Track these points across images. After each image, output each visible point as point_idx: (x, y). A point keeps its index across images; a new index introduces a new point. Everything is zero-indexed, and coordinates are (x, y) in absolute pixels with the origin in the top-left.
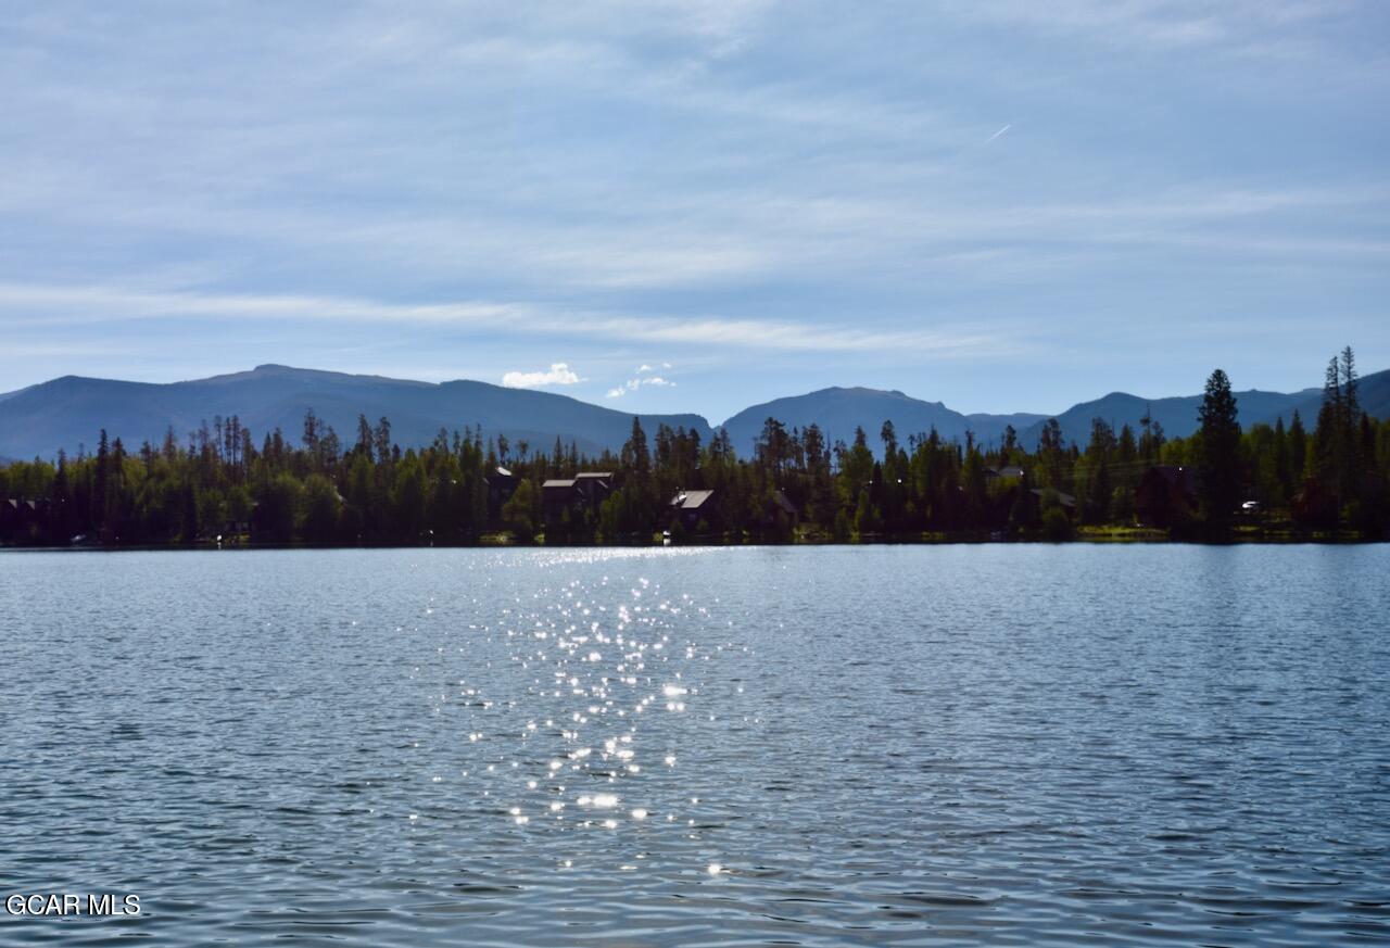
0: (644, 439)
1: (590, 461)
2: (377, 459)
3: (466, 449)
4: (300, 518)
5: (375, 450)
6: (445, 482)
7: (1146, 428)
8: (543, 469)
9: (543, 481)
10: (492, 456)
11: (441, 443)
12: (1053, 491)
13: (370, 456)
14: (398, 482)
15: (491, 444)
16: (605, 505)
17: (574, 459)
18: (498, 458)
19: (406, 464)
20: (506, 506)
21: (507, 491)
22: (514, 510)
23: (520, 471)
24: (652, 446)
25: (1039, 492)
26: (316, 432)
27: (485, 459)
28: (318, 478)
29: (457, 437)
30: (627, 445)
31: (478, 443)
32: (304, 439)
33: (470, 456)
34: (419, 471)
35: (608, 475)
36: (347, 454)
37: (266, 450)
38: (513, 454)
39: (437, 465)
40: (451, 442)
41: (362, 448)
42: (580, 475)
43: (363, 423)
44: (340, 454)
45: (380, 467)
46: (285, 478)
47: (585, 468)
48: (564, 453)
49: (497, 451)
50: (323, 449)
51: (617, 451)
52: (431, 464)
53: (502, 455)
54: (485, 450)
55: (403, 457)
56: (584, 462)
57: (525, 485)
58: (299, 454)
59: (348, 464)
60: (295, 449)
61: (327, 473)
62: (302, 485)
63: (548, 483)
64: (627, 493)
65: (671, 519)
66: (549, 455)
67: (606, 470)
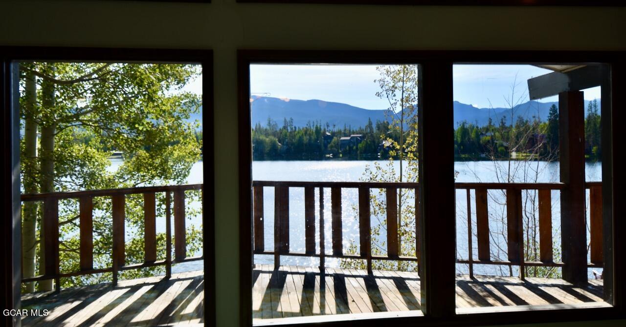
0: (372, 124)
1: (355, 131)
2: (289, 131)
3: (317, 128)
4: (267, 149)
5: (289, 128)
6: (310, 138)
7: (534, 119)
8: (340, 134)
9: (340, 138)
10: (325, 129)
11: (309, 125)
12: (501, 141)
13: (287, 130)
14: (296, 138)
15: (324, 126)
16: (360, 145)
17: (350, 131)
18: (326, 129)
19: (298, 133)
20: (329, 146)
21: (329, 141)
22: (332, 147)
23: (333, 134)
24: (374, 126)
25: (497, 142)
26: (271, 123)
27: (322, 131)
28: (272, 138)
29: (313, 123)
30: (366, 126)
31: (320, 126)
32: (268, 125)
33: (318, 131)
34: (303, 135)
35: (361, 135)
36: (280, 129)
37: (256, 128)
38: (331, 128)
39: (308, 132)
40: (312, 125)
41: (285, 127)
42: (352, 136)
43: (285, 120)
44: (278, 130)
45: (291, 133)
46: (262, 137)
47: (354, 133)
48: (347, 128)
49: (326, 128)
50: (273, 128)
51: (364, 127)
52: (306, 133)
53: (328, 128)
54: (322, 128)
55: (297, 130)
56: (353, 131)
57: (335, 138)
58: (266, 130)
59: (281, 133)
60: (265, 128)
61: (275, 136)
62: (267, 139)
63: (343, 138)
64: (367, 142)
65: (380, 149)
66: (342, 129)
67: (360, 134)
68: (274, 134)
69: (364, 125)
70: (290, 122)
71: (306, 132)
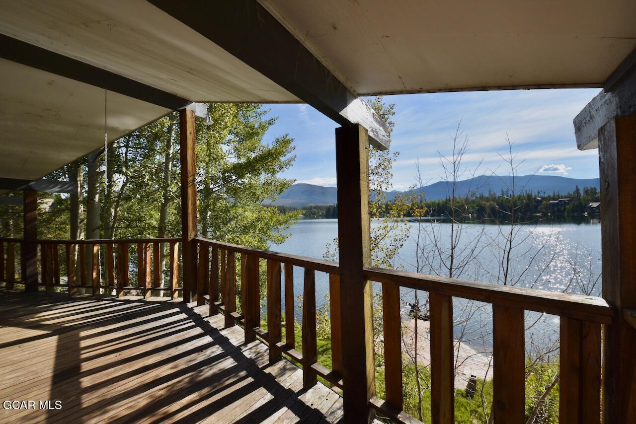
0: (579, 190)
3: (528, 194)
6: (523, 202)
8: (549, 198)
9: (549, 201)
11: (522, 193)
13: (504, 197)
14: (511, 202)
15: (535, 193)
16: (567, 207)
17: (558, 196)
18: (537, 195)
19: (513, 198)
20: (539, 207)
21: (539, 204)
22: (541, 208)
23: (543, 199)
24: (581, 191)
26: (491, 193)
27: (533, 196)
28: (492, 202)
30: (574, 192)
31: (532, 193)
32: (488, 194)
33: (529, 196)
34: (516, 200)
37: (480, 197)
38: (541, 194)
39: (521, 199)
40: (524, 193)
41: (502, 195)
42: (560, 199)
43: (503, 190)
44: (496, 197)
45: (507, 199)
46: (484, 202)
47: (562, 197)
48: (556, 193)
50: (493, 196)
51: (572, 193)
57: (544, 202)
58: (487, 197)
59: (499, 199)
60: (486, 196)
61: (494, 201)
62: (488, 204)
63: (551, 202)
64: (574, 204)
65: (587, 210)
66: (551, 194)
67: (568, 198)
68: (494, 199)
69: (572, 190)
70: (506, 191)
71: (519, 198)
